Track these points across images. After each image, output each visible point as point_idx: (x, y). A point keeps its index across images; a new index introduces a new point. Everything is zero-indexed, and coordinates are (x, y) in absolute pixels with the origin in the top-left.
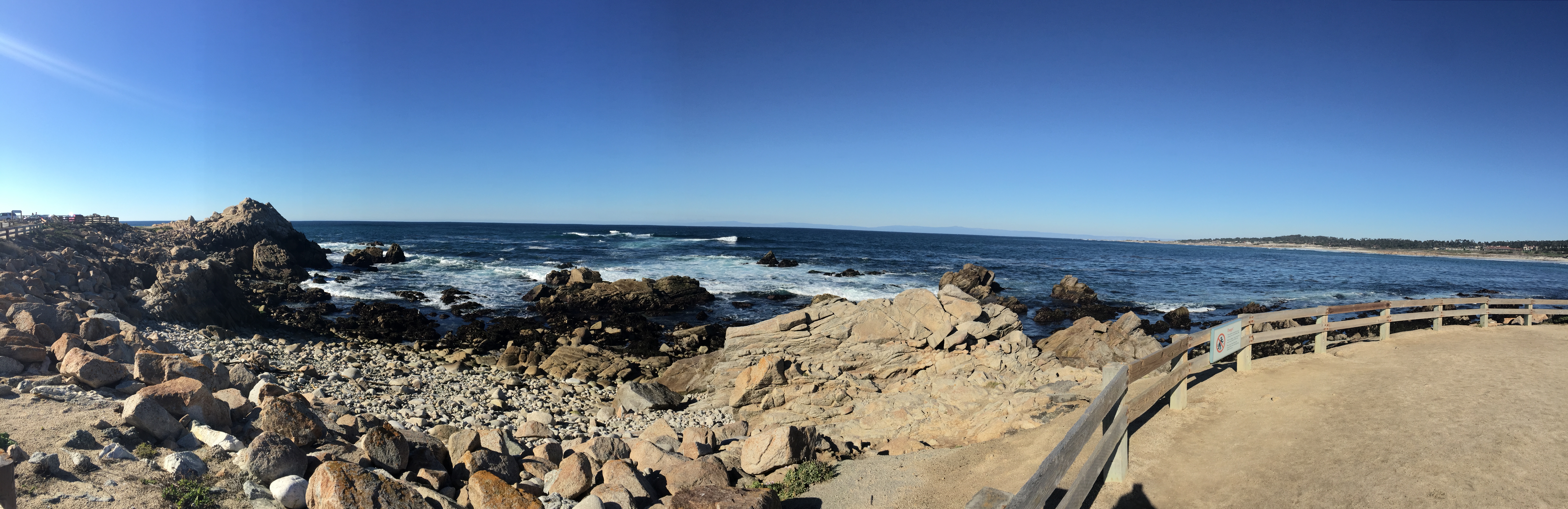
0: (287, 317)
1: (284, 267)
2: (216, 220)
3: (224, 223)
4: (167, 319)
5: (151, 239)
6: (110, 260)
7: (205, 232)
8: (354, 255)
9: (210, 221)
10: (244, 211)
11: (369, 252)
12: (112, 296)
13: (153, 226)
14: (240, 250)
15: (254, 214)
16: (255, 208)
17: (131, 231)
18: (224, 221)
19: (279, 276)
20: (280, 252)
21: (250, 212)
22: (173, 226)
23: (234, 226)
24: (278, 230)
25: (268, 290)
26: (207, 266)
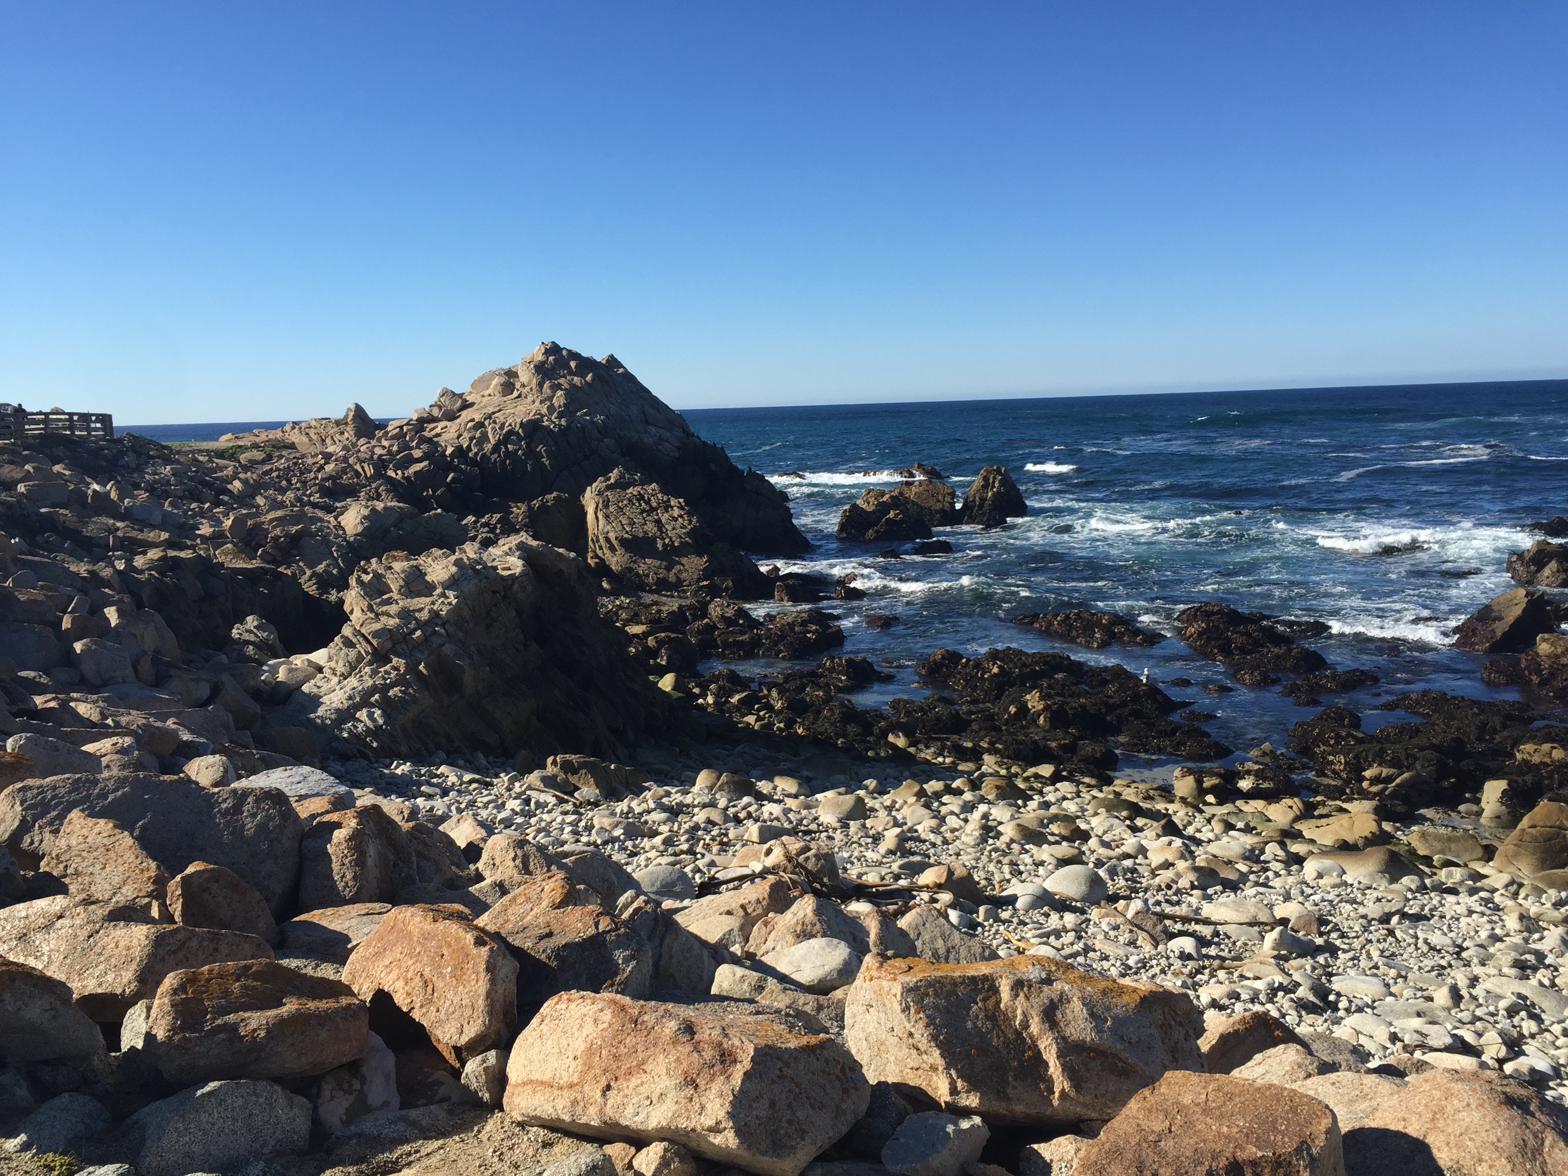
0: (747, 705)
1: (684, 550)
2: (451, 416)
3: (480, 425)
4: (404, 749)
5: (245, 482)
6: (139, 561)
7: (417, 454)
8: (870, 509)
9: (432, 419)
10: (541, 385)
11: (912, 493)
12: (204, 691)
13: (225, 441)
14: (543, 506)
15: (572, 393)
16: (571, 373)
17: (167, 461)
18: (478, 417)
19: (672, 578)
20: (667, 507)
21: (559, 387)
22: (295, 437)
23: (511, 432)
24: (648, 440)
25: (656, 625)
26: (516, 565)
